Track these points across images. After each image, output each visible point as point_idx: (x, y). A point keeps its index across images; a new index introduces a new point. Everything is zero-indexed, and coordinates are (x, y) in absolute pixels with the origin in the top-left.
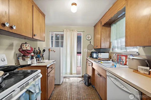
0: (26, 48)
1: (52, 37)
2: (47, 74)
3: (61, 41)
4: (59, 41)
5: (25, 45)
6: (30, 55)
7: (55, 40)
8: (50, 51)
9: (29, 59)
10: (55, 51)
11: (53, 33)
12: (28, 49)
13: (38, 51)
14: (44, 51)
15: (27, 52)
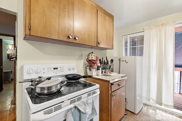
0: (92, 58)
1: (126, 43)
2: (110, 92)
3: (139, 46)
4: (137, 46)
5: (91, 55)
6: (96, 65)
7: (130, 46)
8: (121, 61)
9: (94, 70)
10: (127, 61)
11: (127, 38)
12: (93, 59)
13: (106, 61)
14: (112, 61)
15: (93, 63)
